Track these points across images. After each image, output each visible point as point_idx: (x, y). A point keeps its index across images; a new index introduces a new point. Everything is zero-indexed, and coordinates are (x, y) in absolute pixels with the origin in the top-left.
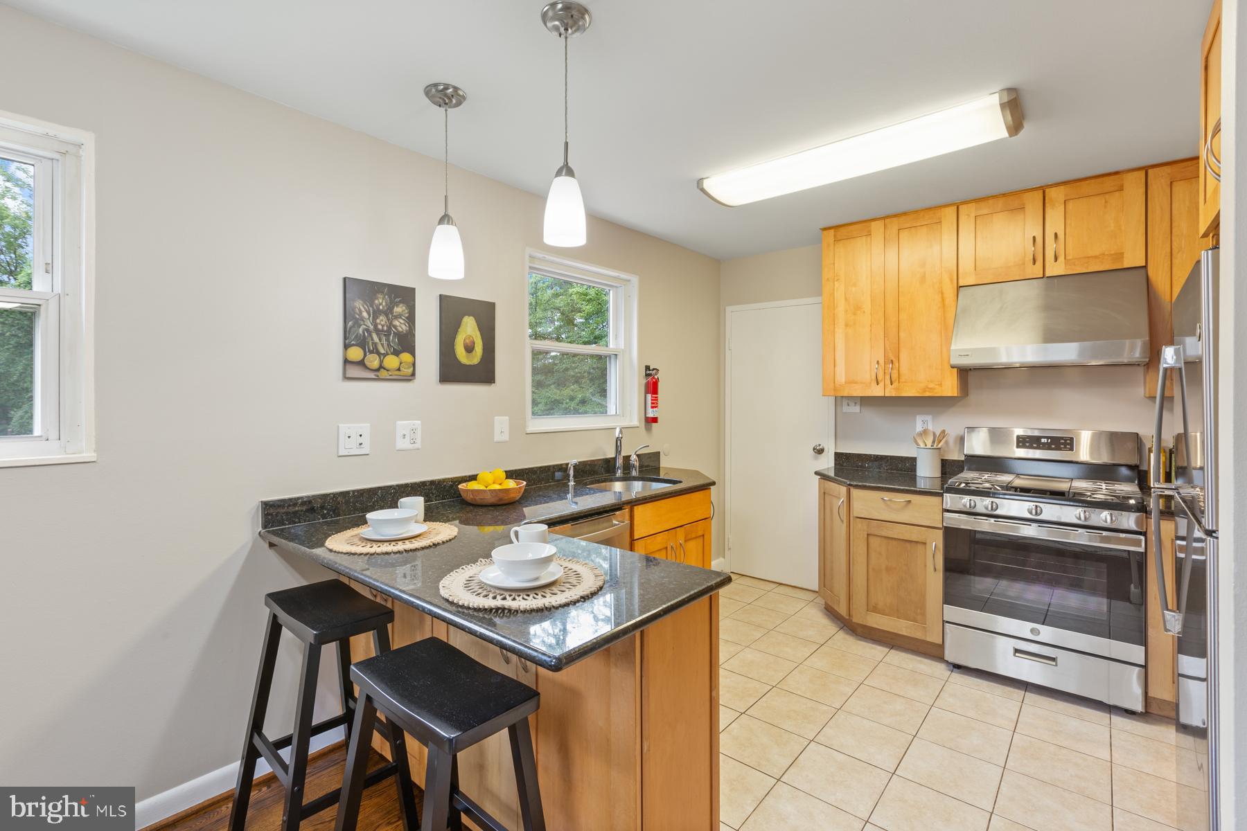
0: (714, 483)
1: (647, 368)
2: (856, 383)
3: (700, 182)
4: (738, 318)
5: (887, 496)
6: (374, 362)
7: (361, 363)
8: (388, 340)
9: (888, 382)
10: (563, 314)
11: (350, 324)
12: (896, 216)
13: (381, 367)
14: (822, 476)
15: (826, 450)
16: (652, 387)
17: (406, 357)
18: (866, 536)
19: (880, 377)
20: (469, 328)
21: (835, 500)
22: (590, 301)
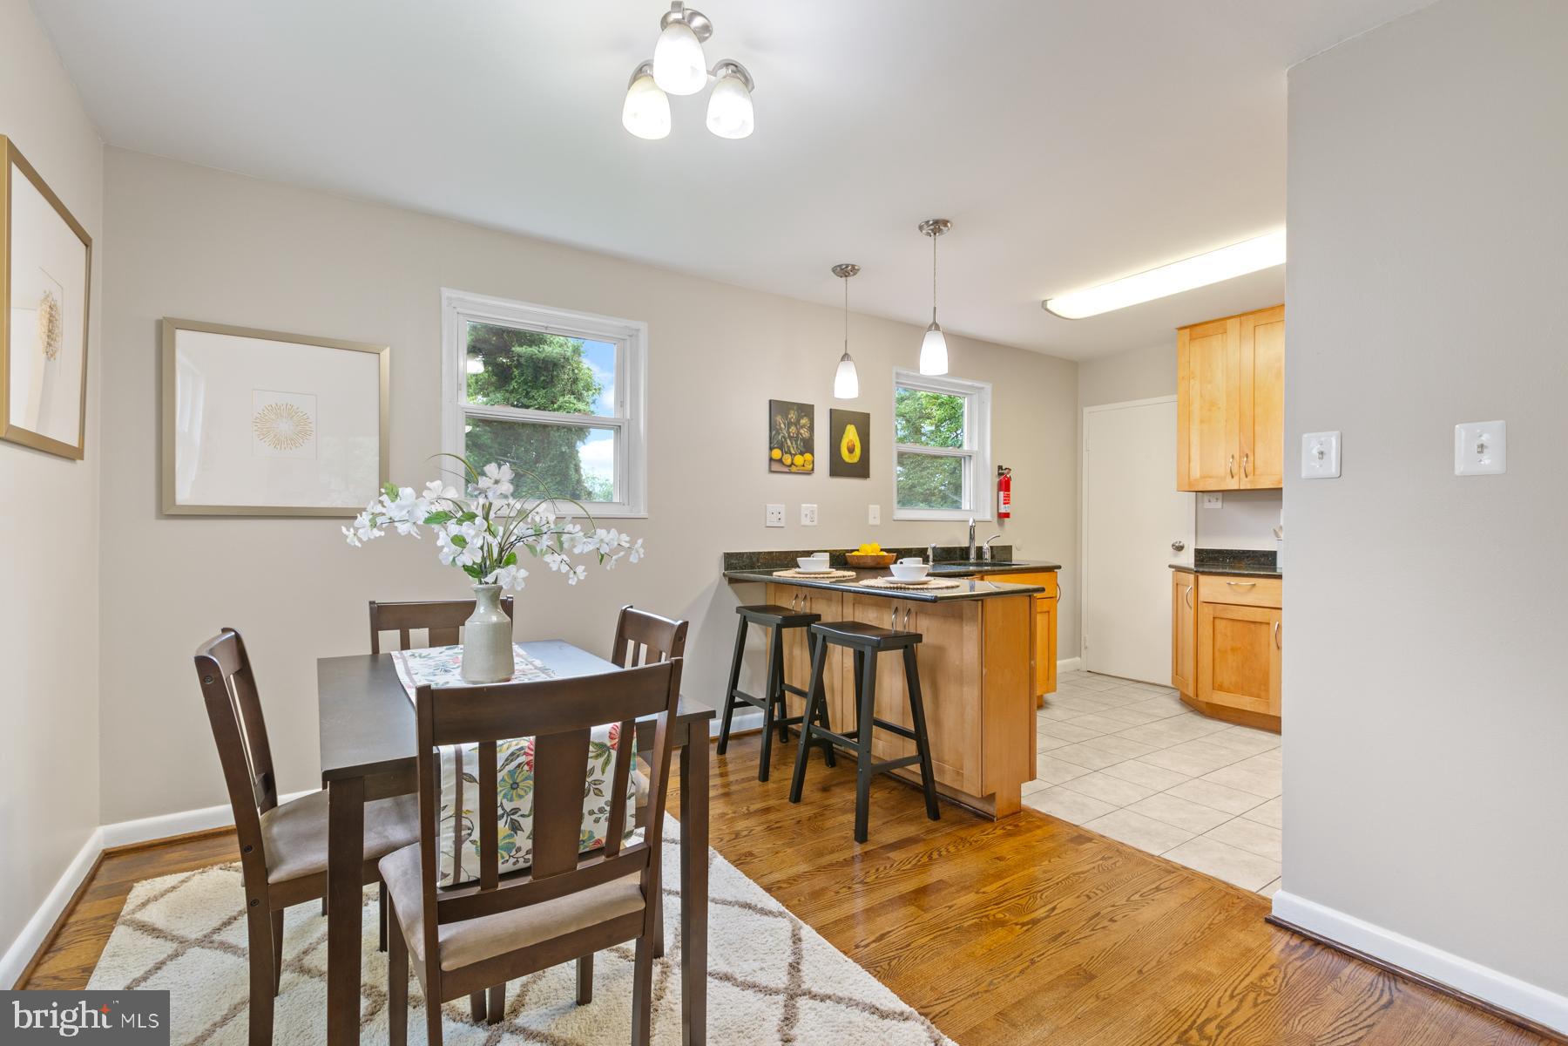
0: (1059, 567)
1: (1000, 468)
2: (1210, 477)
3: (1044, 303)
4: (1096, 419)
5: (1233, 581)
6: (787, 459)
7: (780, 461)
8: (796, 444)
9: (1243, 475)
10: (908, 421)
11: (774, 433)
12: (1253, 313)
13: (792, 464)
14: (1179, 569)
15: (1186, 547)
16: (1004, 485)
17: (808, 456)
18: (1212, 619)
19: (1234, 471)
20: (851, 434)
21: (1185, 588)
22: (941, 405)
